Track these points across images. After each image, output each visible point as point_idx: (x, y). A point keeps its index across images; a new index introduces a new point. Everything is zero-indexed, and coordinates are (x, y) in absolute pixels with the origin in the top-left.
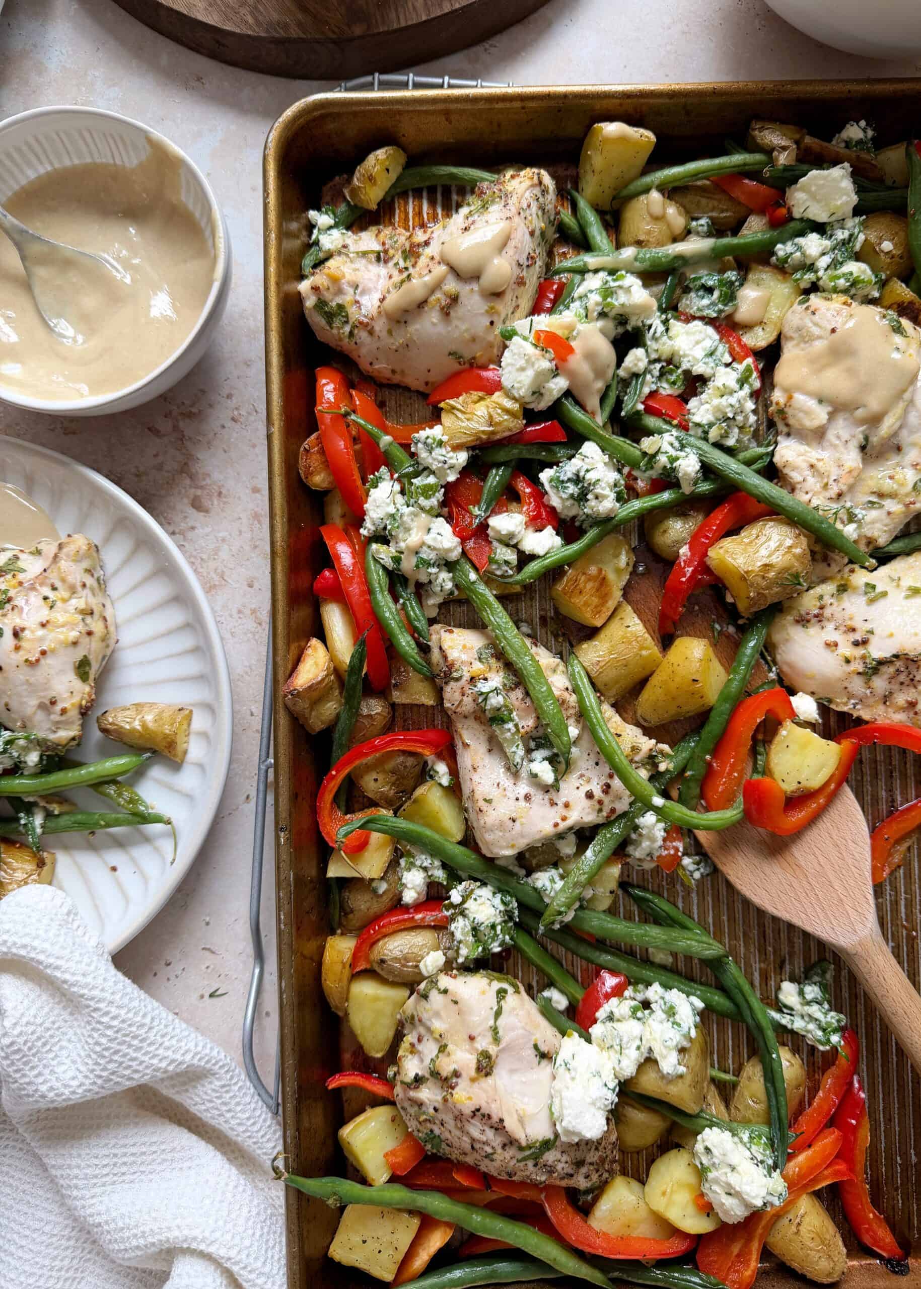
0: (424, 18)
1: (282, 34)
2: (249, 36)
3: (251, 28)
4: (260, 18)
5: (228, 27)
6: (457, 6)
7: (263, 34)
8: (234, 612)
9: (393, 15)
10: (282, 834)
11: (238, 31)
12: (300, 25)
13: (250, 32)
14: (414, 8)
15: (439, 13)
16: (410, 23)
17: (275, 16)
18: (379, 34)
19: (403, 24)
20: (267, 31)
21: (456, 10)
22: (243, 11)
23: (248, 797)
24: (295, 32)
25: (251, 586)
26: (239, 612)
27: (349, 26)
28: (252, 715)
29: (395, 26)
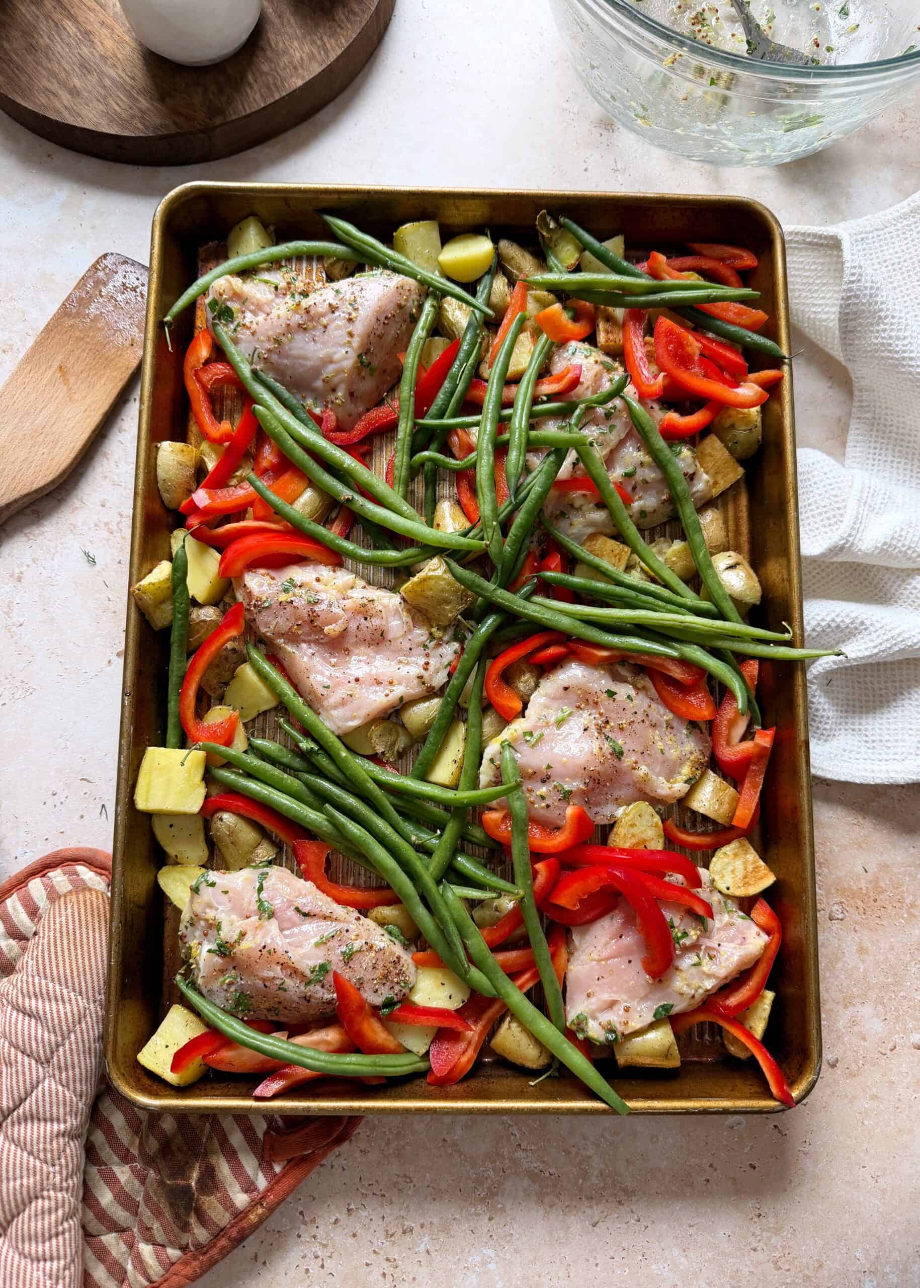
0: (262, 105)
1: (165, 132)
2: (142, 137)
3: (142, 132)
4: (148, 124)
5: (126, 133)
6: (284, 94)
7: (151, 135)
8: (92, 525)
9: (241, 107)
10: (126, 698)
11: (133, 135)
12: (176, 124)
13: (142, 135)
14: (254, 100)
15: (272, 101)
16: (253, 110)
17: (158, 121)
18: (233, 121)
19: (248, 112)
20: (153, 131)
21: (284, 97)
22: (135, 121)
23: (110, 662)
24: (173, 130)
25: (103, 506)
26: (96, 525)
27: (211, 119)
28: (109, 600)
29: (244, 114)
